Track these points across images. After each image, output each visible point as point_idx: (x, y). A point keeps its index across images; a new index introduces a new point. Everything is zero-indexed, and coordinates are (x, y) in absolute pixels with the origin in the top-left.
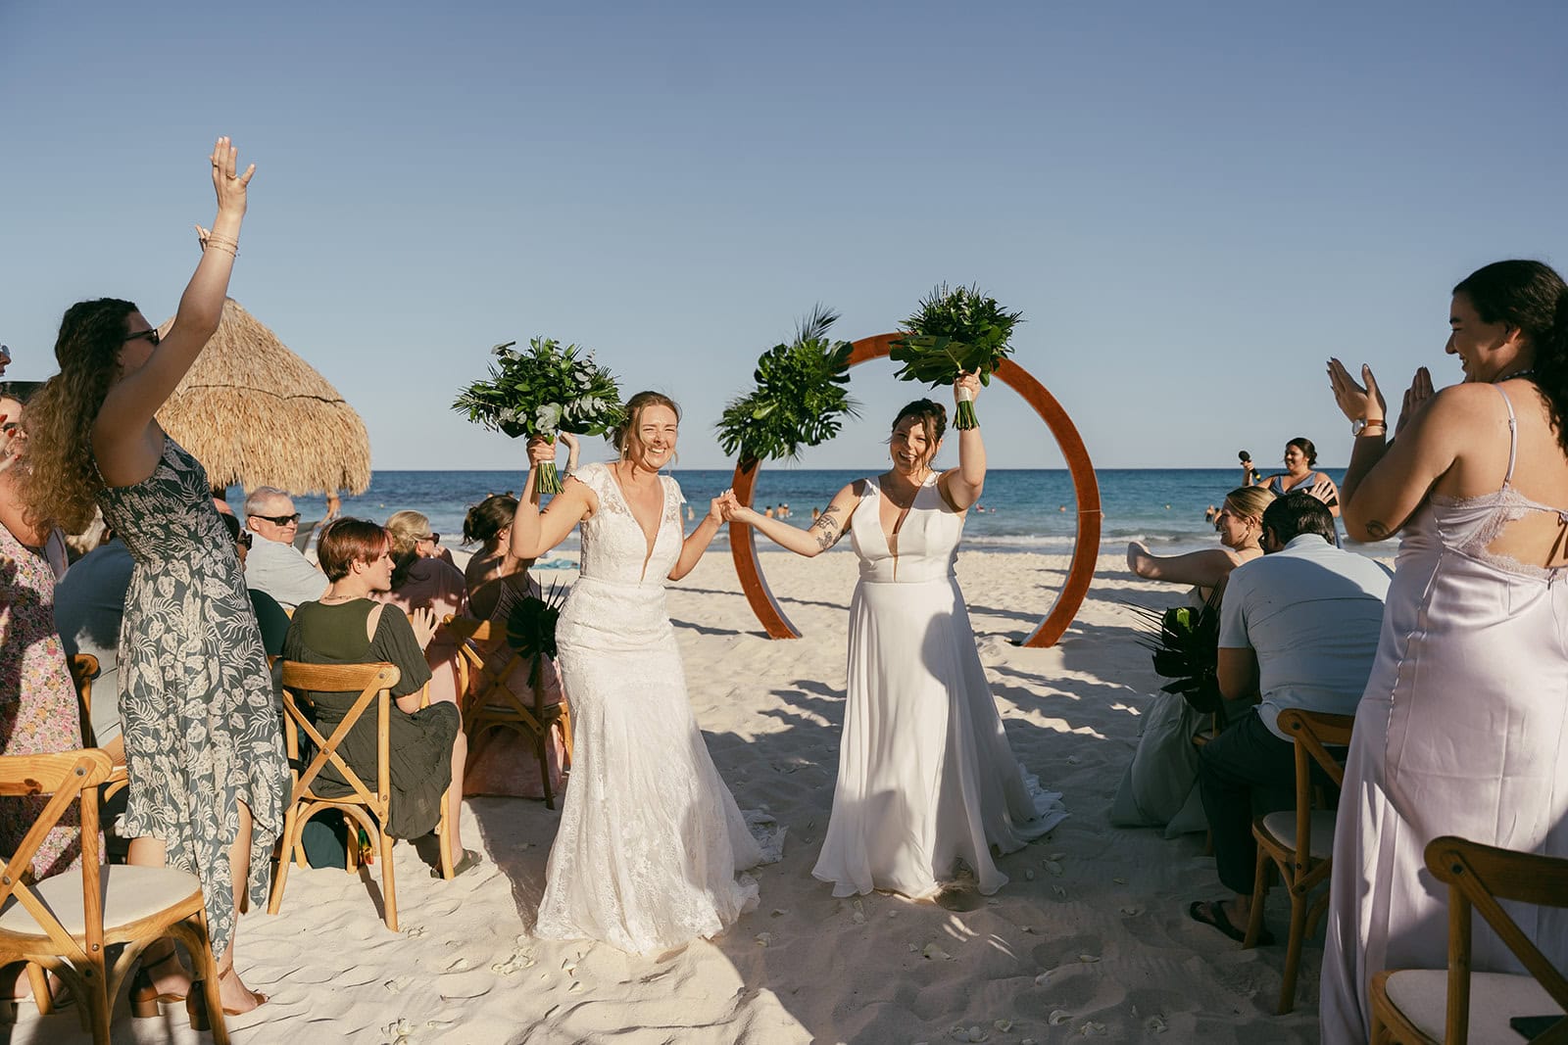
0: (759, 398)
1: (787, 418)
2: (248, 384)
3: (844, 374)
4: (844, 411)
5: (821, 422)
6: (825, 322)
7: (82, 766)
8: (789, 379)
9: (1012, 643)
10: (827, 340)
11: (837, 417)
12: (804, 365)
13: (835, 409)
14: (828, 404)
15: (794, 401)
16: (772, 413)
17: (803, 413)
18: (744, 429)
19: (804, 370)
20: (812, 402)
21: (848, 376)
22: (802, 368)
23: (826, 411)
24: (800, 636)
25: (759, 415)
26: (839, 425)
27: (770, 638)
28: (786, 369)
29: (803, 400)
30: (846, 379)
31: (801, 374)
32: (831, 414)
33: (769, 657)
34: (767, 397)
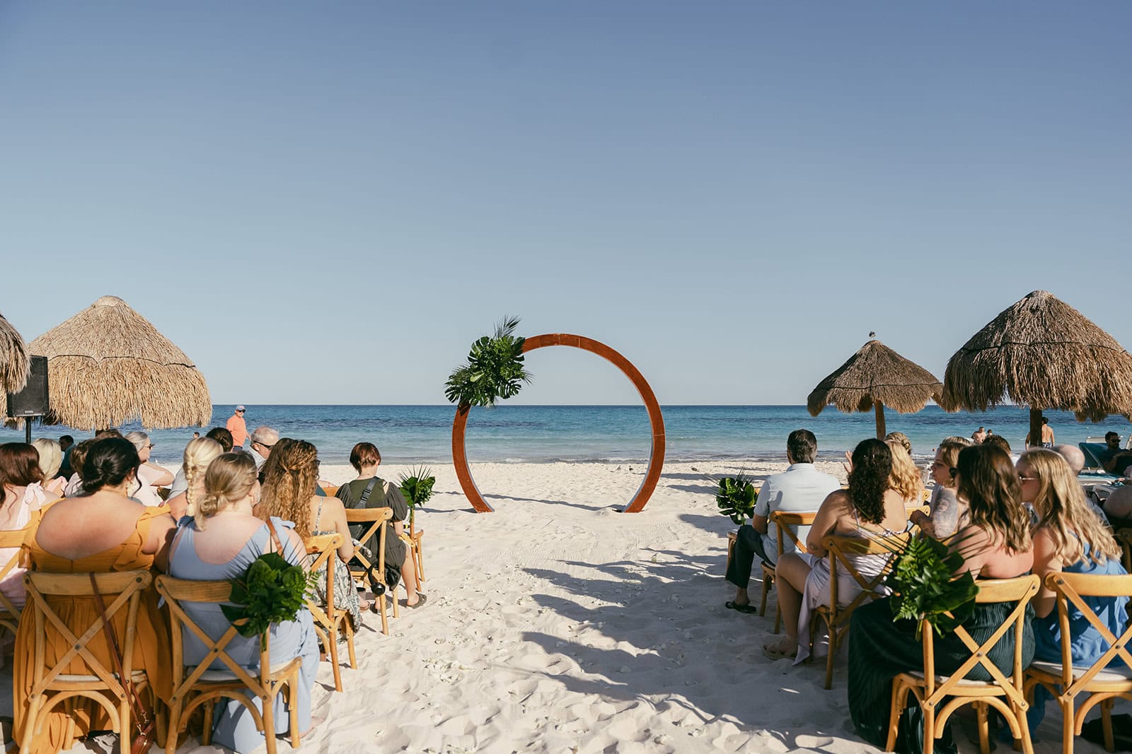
0: (472, 371)
1: (489, 381)
2: (142, 356)
3: (521, 355)
4: (523, 378)
5: (509, 384)
6: (512, 325)
7: (335, 540)
8: (492, 359)
9: (617, 511)
10: (513, 337)
11: (518, 382)
12: (500, 351)
13: (517, 377)
14: (513, 374)
15: (493, 371)
16: (480, 379)
17: (498, 378)
18: (463, 388)
19: (500, 354)
20: (504, 372)
21: (523, 356)
22: (499, 352)
23: (512, 378)
24: (494, 510)
25: (474, 379)
26: (520, 386)
27: (476, 512)
28: (491, 353)
29: (499, 372)
30: (522, 359)
31: (498, 356)
32: (515, 380)
33: (479, 523)
34: (478, 369)
